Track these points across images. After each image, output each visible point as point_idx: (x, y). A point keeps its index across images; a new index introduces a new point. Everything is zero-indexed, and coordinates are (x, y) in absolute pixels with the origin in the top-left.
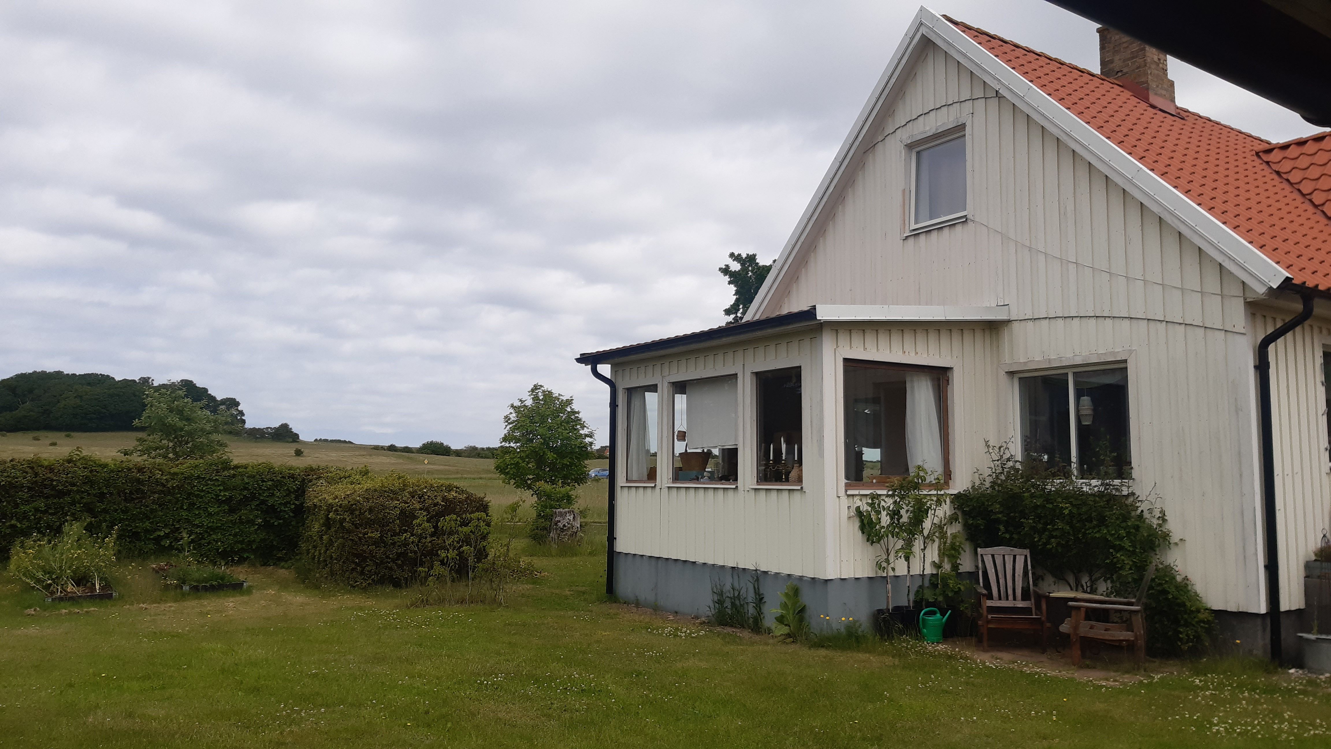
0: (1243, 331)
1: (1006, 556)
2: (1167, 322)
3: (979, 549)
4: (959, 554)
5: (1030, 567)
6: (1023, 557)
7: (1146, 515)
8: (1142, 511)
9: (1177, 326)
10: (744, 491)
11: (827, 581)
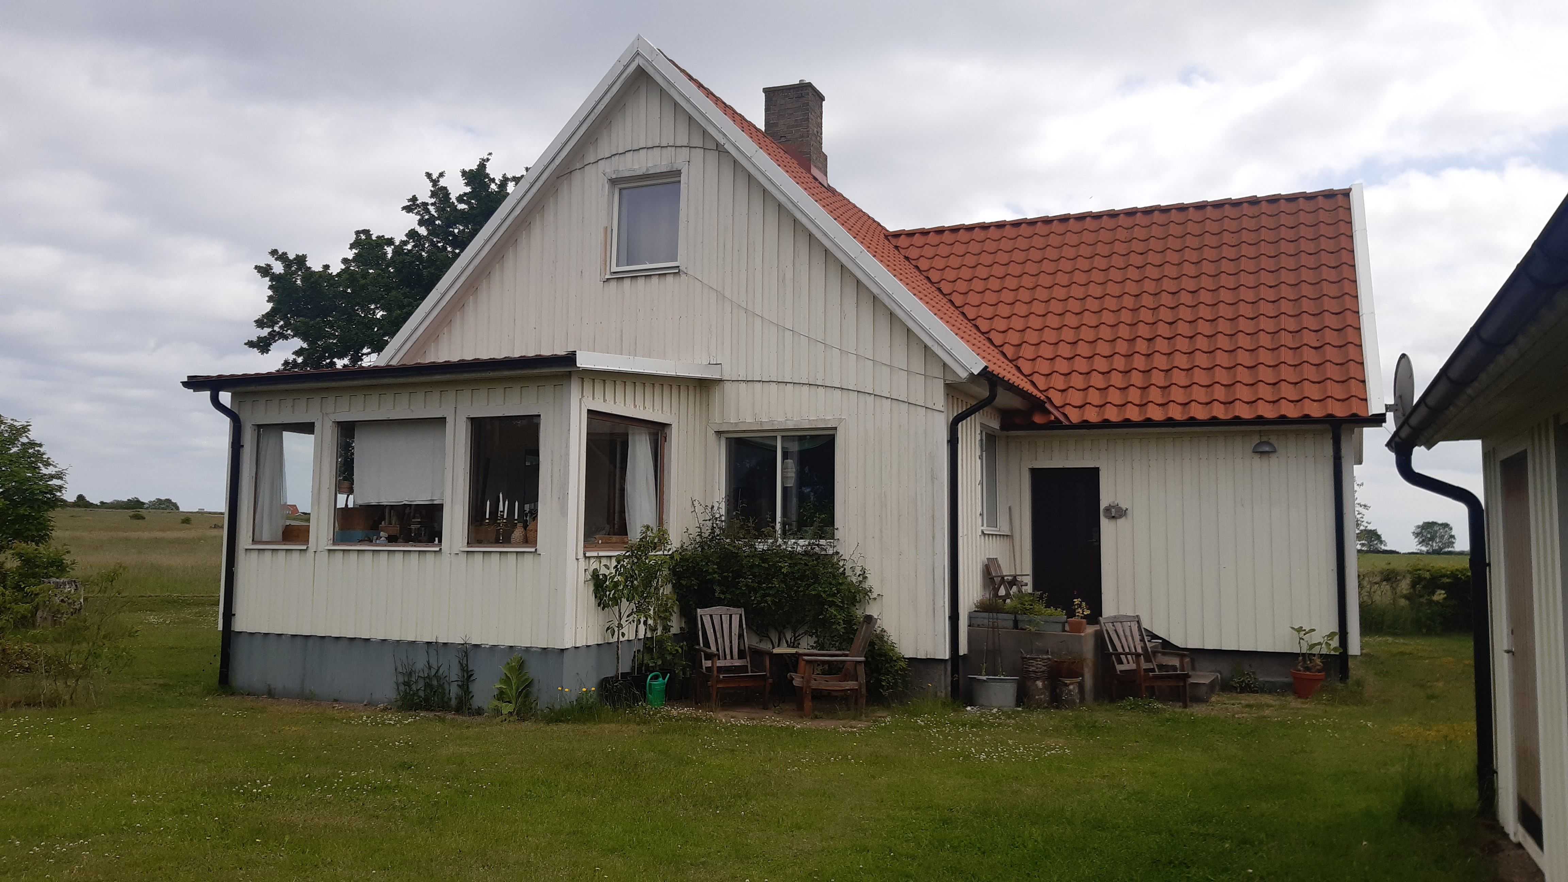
0: (942, 409)
1: (723, 616)
2: (875, 395)
3: (699, 610)
4: (671, 615)
5: (744, 626)
6: (738, 616)
7: (848, 572)
8: (845, 569)
9: (884, 400)
10: (450, 554)
11: (562, 650)
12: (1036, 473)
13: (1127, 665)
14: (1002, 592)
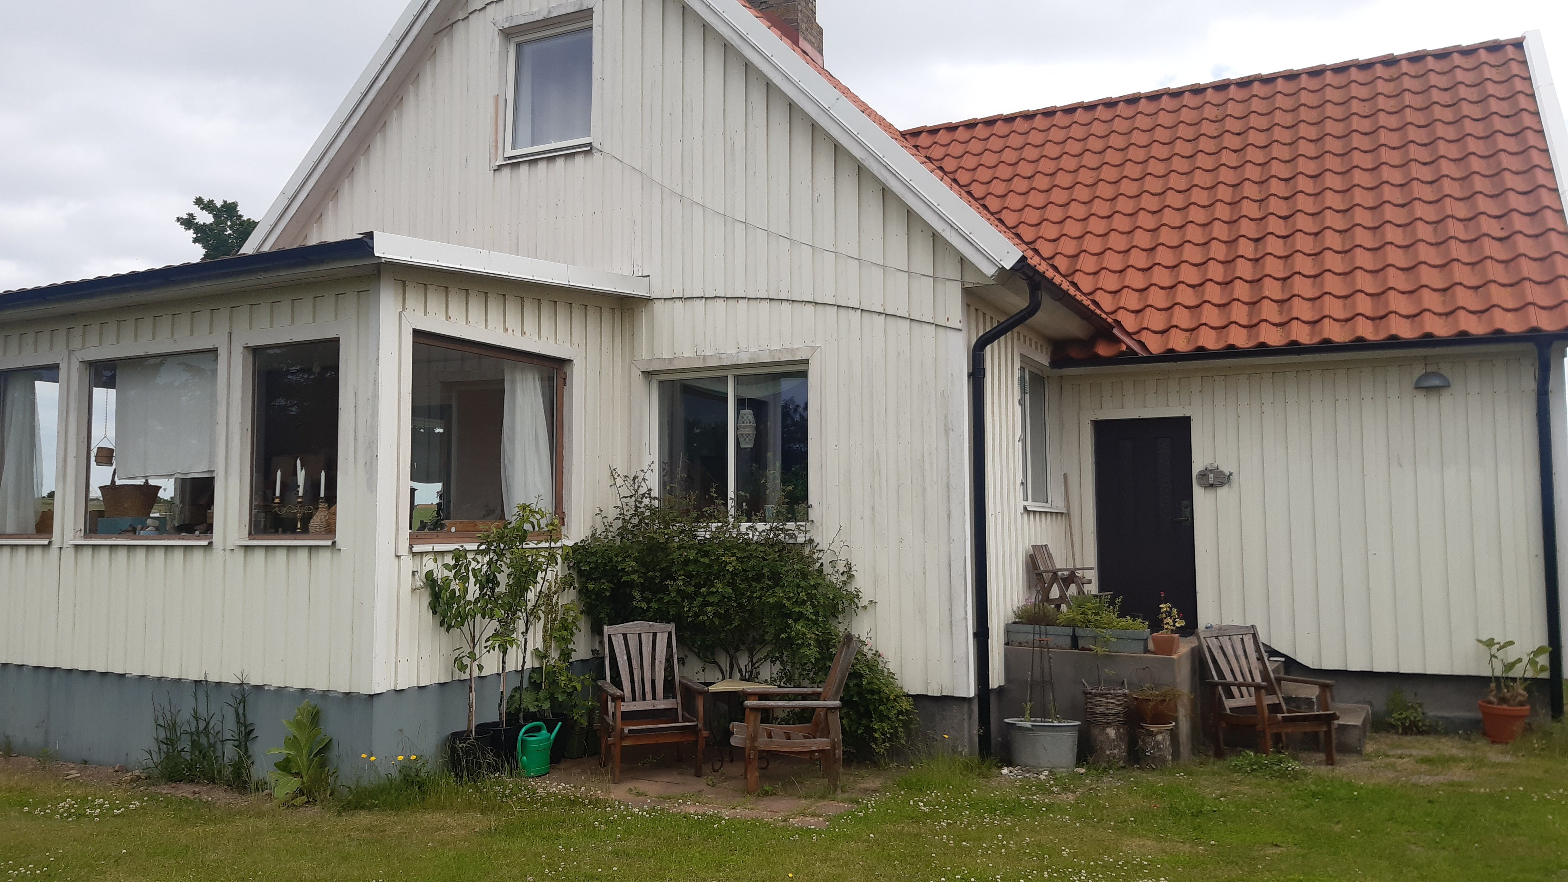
0: (959, 326)
1: (642, 635)
2: (862, 310)
3: (606, 628)
4: (572, 634)
5: (675, 649)
6: (666, 635)
7: (827, 569)
8: (822, 564)
9: (875, 316)
10: (224, 550)
11: (371, 696)
12: (1102, 428)
13: (1242, 700)
14: (1055, 593)
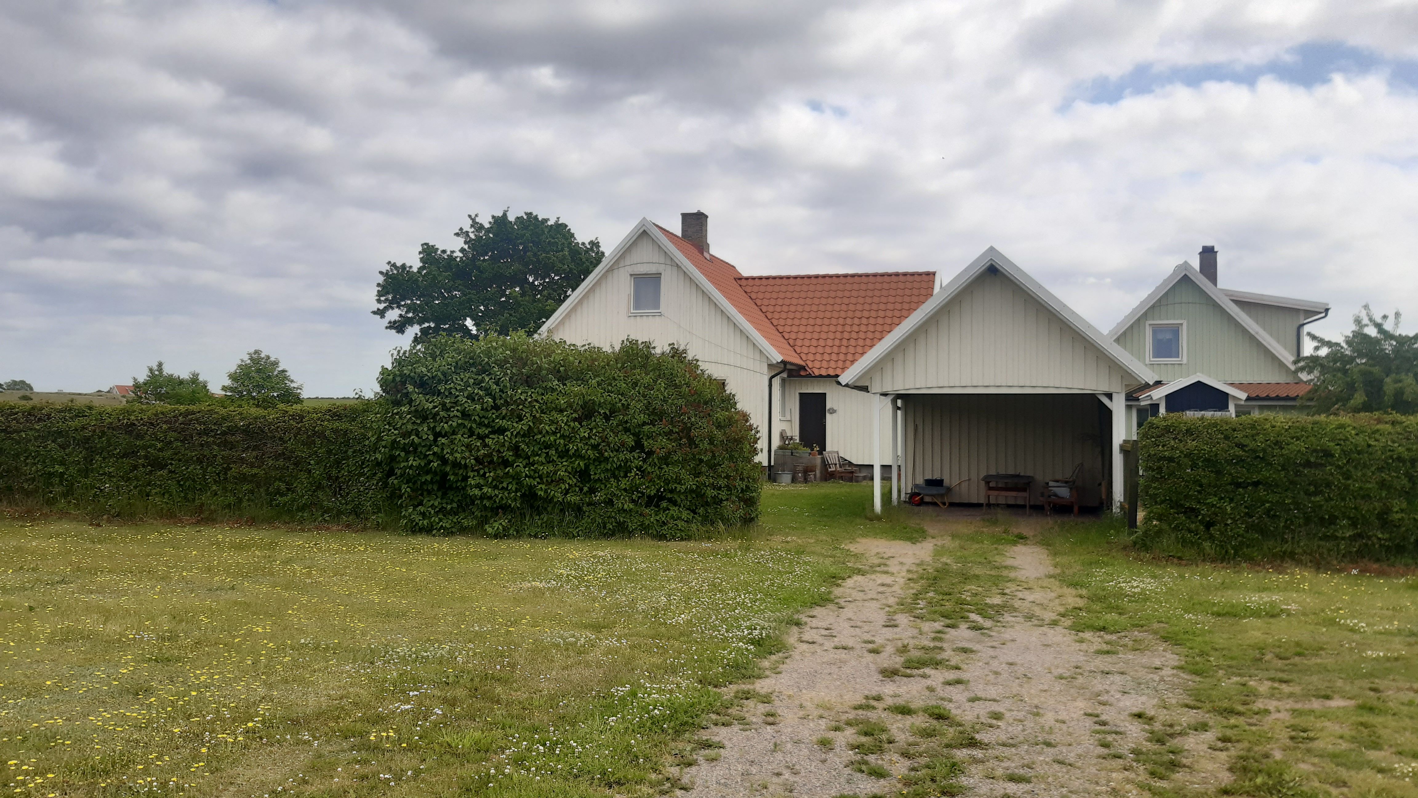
0: (766, 373)
2: (741, 367)
9: (744, 369)
12: (801, 395)
13: (833, 469)
14: (787, 442)
